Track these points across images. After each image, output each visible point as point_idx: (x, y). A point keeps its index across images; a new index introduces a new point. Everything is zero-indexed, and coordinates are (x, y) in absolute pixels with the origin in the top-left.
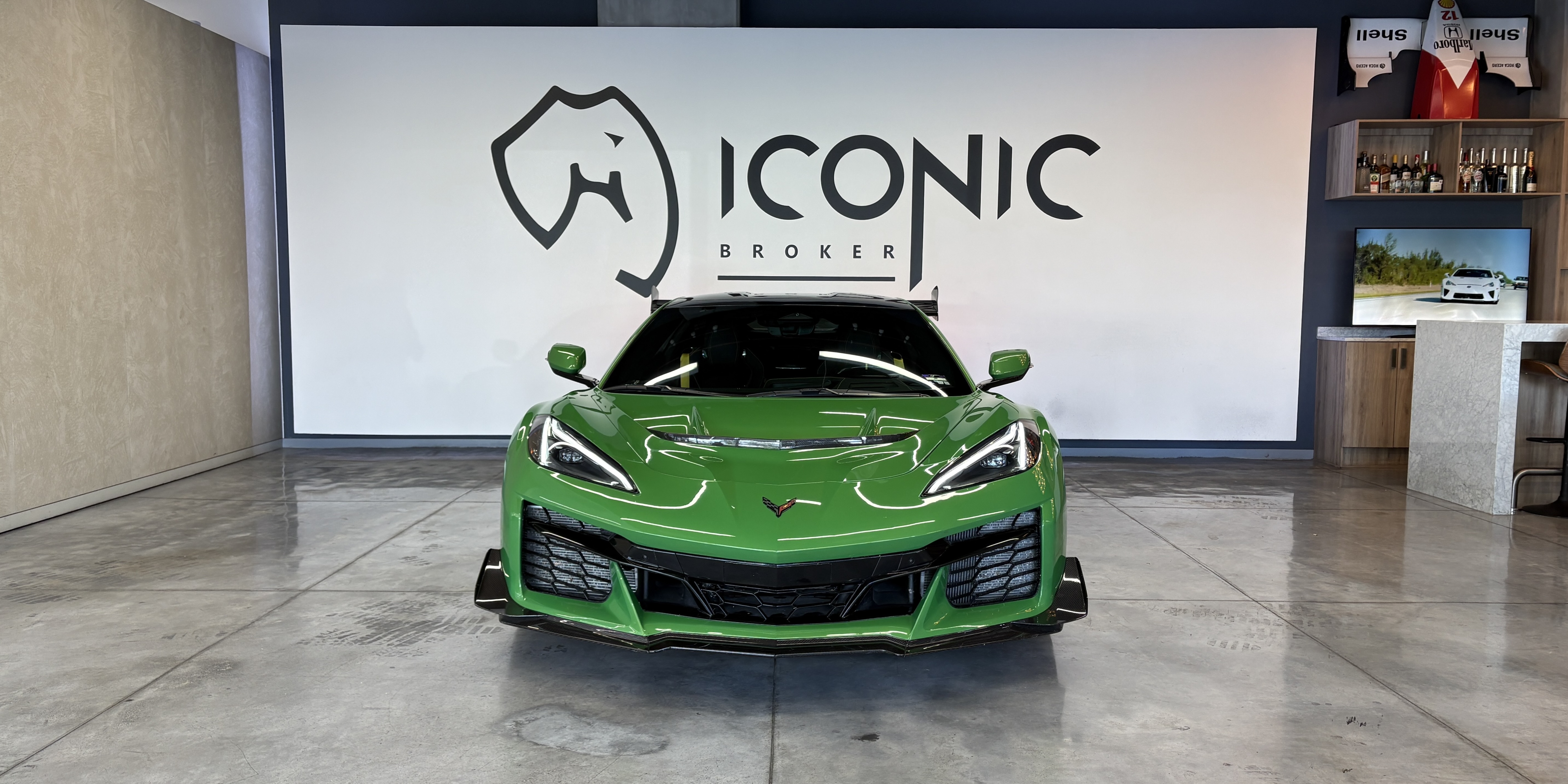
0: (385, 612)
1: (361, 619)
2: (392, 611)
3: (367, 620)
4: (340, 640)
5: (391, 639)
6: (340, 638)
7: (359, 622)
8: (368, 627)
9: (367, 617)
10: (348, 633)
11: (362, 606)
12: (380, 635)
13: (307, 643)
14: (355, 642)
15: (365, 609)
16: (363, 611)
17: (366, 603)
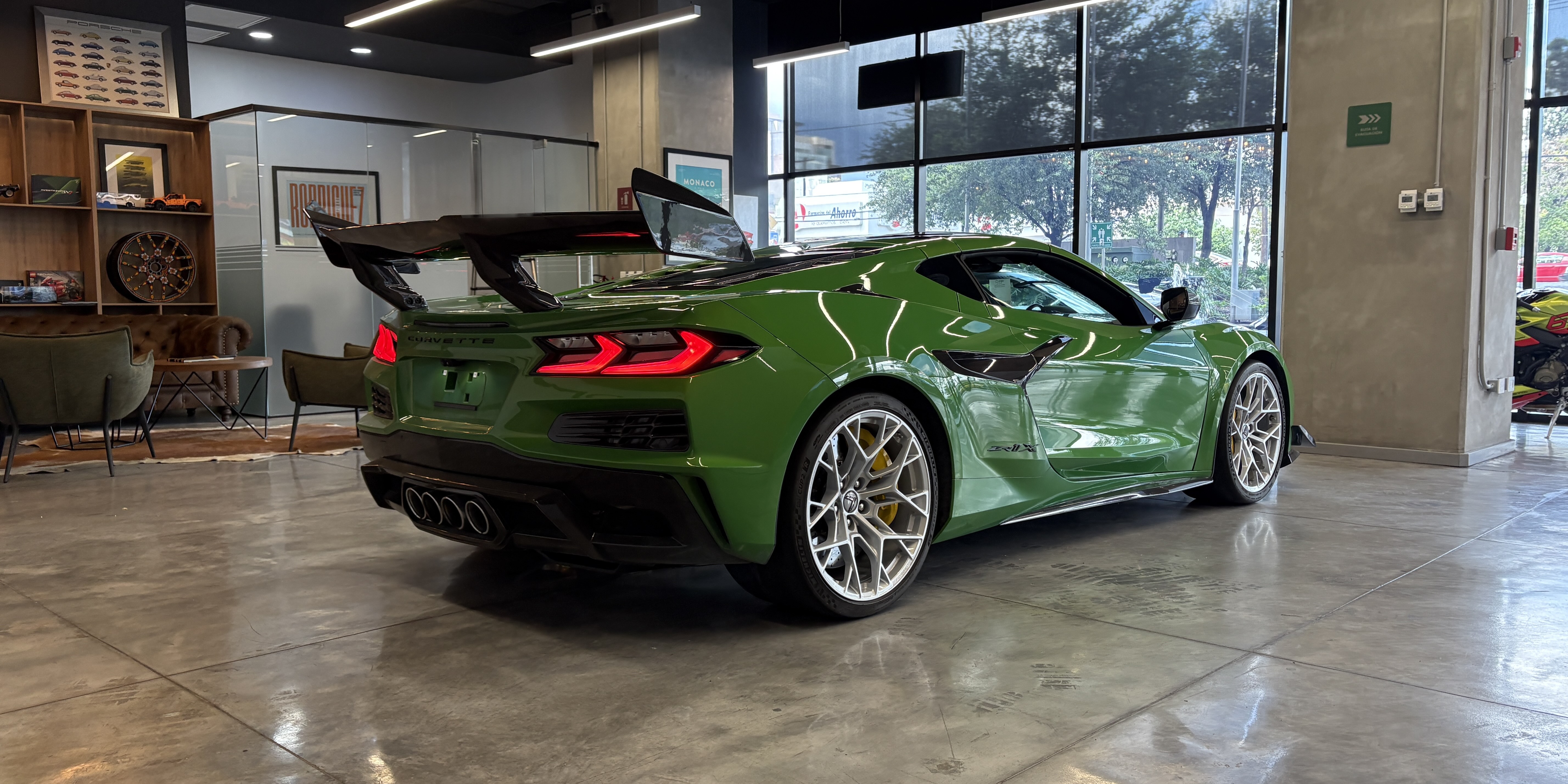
0: (1155, 602)
1: (1186, 599)
2: (1147, 602)
3: (1181, 598)
4: (1217, 582)
5: (1166, 575)
6: (1217, 585)
7: (1191, 596)
8: (1184, 589)
9: (1179, 600)
10: (1207, 587)
11: (1180, 615)
12: (1174, 580)
13: (1252, 585)
14: (1202, 579)
15: (1177, 610)
16: (1180, 608)
17: (1172, 618)
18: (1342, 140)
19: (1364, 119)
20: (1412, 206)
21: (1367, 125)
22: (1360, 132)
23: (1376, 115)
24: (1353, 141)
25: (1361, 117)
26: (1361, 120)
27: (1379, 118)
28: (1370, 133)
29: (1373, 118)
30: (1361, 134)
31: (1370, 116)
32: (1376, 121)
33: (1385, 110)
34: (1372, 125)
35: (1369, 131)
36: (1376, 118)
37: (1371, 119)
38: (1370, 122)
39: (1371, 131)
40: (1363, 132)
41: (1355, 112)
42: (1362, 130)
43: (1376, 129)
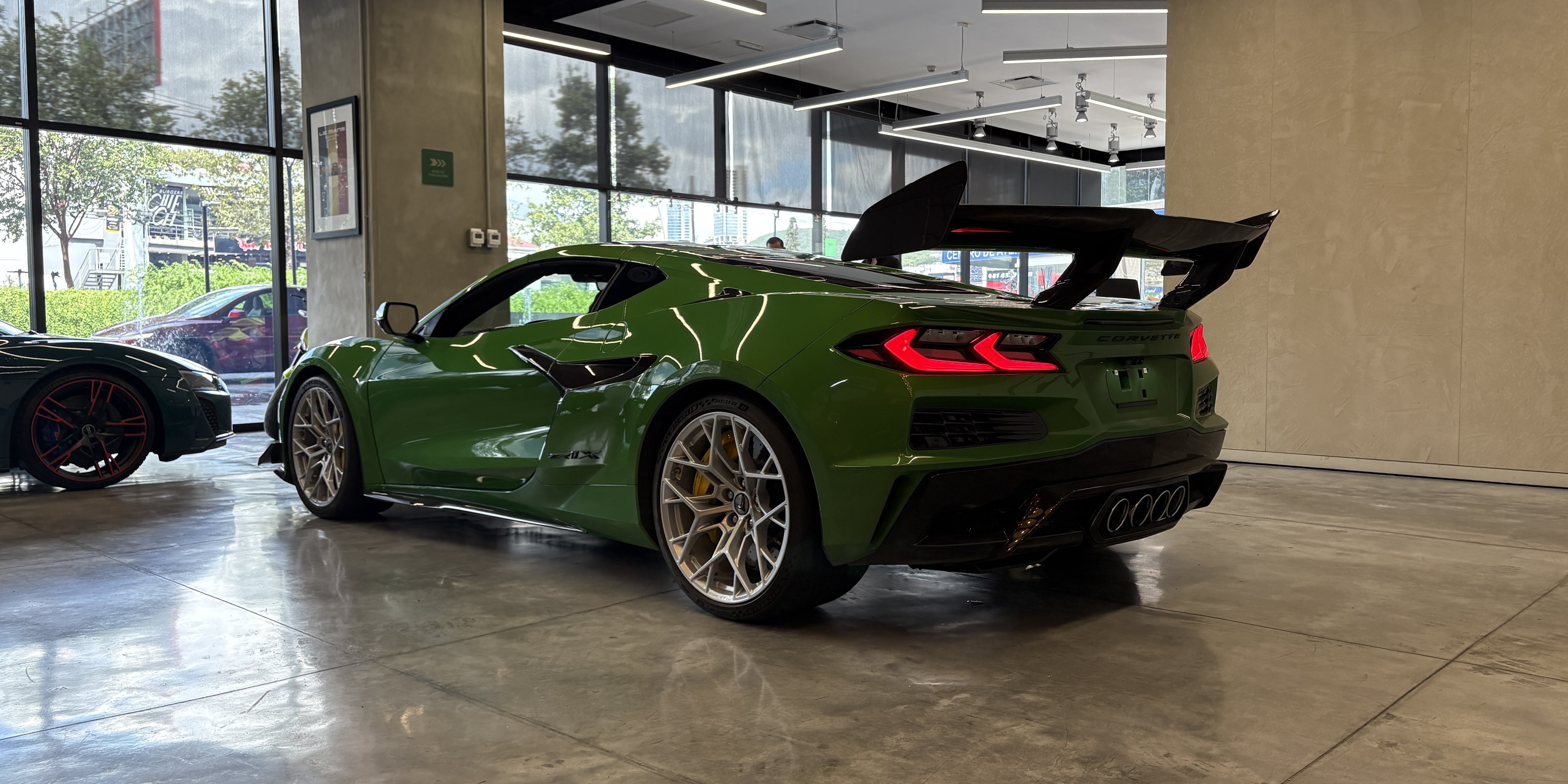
18: (419, 178)
19: (434, 163)
20: (481, 241)
21: (435, 168)
22: (431, 173)
23: (443, 161)
24: (428, 180)
25: (431, 159)
26: (431, 162)
27: (445, 164)
28: (439, 176)
29: (441, 163)
30: (433, 175)
31: (438, 160)
33: (448, 157)
34: (440, 169)
35: (438, 173)
36: (443, 163)
37: (438, 162)
38: (438, 165)
39: (440, 174)
40: (433, 173)
41: (427, 155)
42: (432, 171)
43: (443, 172)
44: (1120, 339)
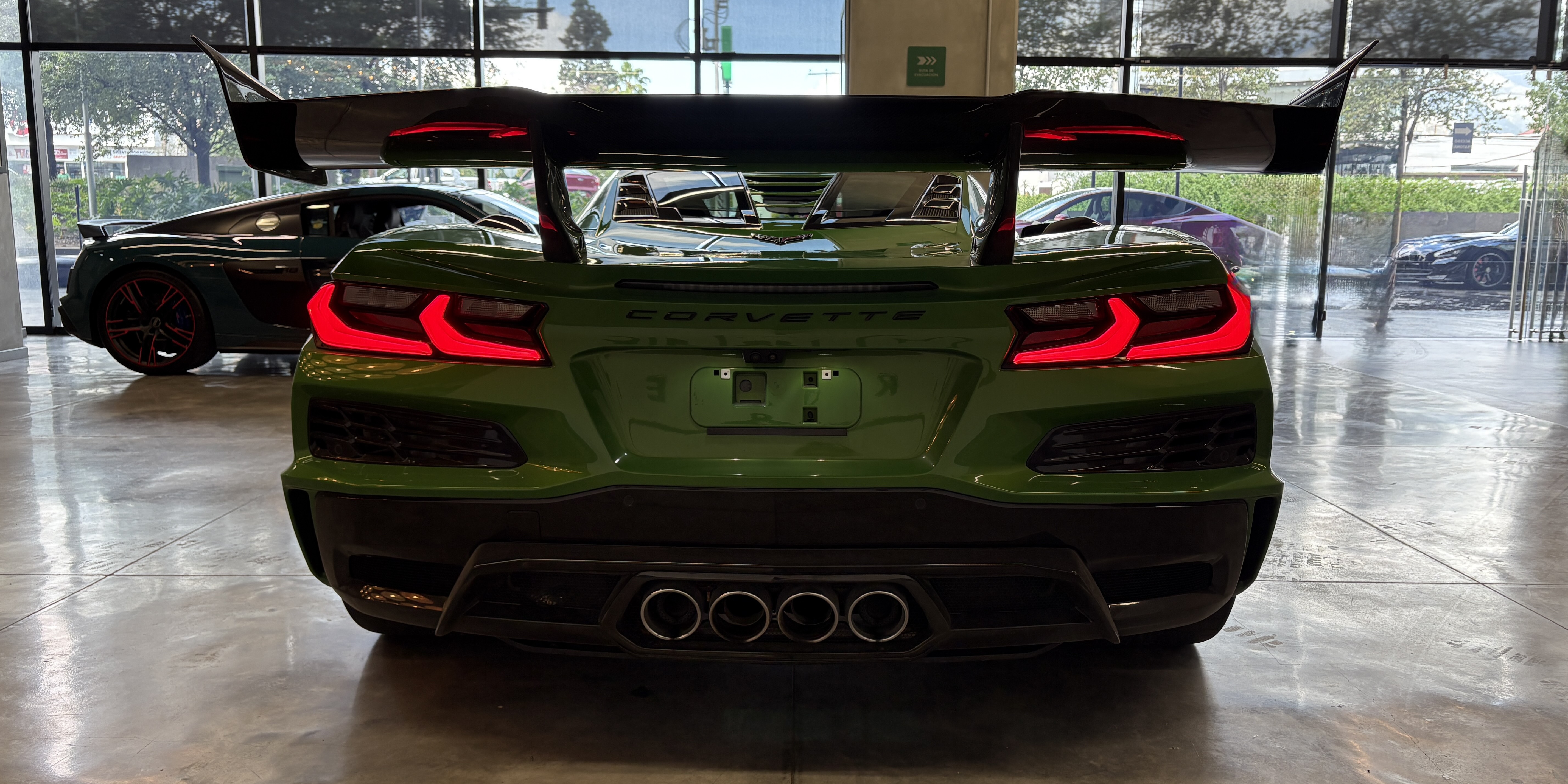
18: (902, 80)
19: (922, 61)
21: (923, 65)
22: (918, 72)
23: (933, 58)
24: (912, 81)
25: (920, 58)
26: (919, 60)
27: (935, 61)
28: (927, 75)
29: (930, 61)
30: (920, 75)
31: (928, 58)
32: (932, 64)
33: (939, 53)
34: (930, 66)
35: (926, 73)
36: (933, 61)
37: (928, 60)
38: (928, 64)
39: (928, 73)
40: (921, 73)
41: (914, 53)
42: (920, 71)
43: (932, 71)
44: (688, 316)
